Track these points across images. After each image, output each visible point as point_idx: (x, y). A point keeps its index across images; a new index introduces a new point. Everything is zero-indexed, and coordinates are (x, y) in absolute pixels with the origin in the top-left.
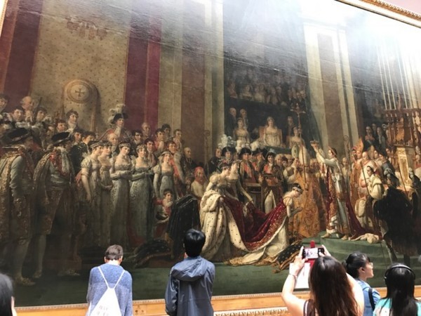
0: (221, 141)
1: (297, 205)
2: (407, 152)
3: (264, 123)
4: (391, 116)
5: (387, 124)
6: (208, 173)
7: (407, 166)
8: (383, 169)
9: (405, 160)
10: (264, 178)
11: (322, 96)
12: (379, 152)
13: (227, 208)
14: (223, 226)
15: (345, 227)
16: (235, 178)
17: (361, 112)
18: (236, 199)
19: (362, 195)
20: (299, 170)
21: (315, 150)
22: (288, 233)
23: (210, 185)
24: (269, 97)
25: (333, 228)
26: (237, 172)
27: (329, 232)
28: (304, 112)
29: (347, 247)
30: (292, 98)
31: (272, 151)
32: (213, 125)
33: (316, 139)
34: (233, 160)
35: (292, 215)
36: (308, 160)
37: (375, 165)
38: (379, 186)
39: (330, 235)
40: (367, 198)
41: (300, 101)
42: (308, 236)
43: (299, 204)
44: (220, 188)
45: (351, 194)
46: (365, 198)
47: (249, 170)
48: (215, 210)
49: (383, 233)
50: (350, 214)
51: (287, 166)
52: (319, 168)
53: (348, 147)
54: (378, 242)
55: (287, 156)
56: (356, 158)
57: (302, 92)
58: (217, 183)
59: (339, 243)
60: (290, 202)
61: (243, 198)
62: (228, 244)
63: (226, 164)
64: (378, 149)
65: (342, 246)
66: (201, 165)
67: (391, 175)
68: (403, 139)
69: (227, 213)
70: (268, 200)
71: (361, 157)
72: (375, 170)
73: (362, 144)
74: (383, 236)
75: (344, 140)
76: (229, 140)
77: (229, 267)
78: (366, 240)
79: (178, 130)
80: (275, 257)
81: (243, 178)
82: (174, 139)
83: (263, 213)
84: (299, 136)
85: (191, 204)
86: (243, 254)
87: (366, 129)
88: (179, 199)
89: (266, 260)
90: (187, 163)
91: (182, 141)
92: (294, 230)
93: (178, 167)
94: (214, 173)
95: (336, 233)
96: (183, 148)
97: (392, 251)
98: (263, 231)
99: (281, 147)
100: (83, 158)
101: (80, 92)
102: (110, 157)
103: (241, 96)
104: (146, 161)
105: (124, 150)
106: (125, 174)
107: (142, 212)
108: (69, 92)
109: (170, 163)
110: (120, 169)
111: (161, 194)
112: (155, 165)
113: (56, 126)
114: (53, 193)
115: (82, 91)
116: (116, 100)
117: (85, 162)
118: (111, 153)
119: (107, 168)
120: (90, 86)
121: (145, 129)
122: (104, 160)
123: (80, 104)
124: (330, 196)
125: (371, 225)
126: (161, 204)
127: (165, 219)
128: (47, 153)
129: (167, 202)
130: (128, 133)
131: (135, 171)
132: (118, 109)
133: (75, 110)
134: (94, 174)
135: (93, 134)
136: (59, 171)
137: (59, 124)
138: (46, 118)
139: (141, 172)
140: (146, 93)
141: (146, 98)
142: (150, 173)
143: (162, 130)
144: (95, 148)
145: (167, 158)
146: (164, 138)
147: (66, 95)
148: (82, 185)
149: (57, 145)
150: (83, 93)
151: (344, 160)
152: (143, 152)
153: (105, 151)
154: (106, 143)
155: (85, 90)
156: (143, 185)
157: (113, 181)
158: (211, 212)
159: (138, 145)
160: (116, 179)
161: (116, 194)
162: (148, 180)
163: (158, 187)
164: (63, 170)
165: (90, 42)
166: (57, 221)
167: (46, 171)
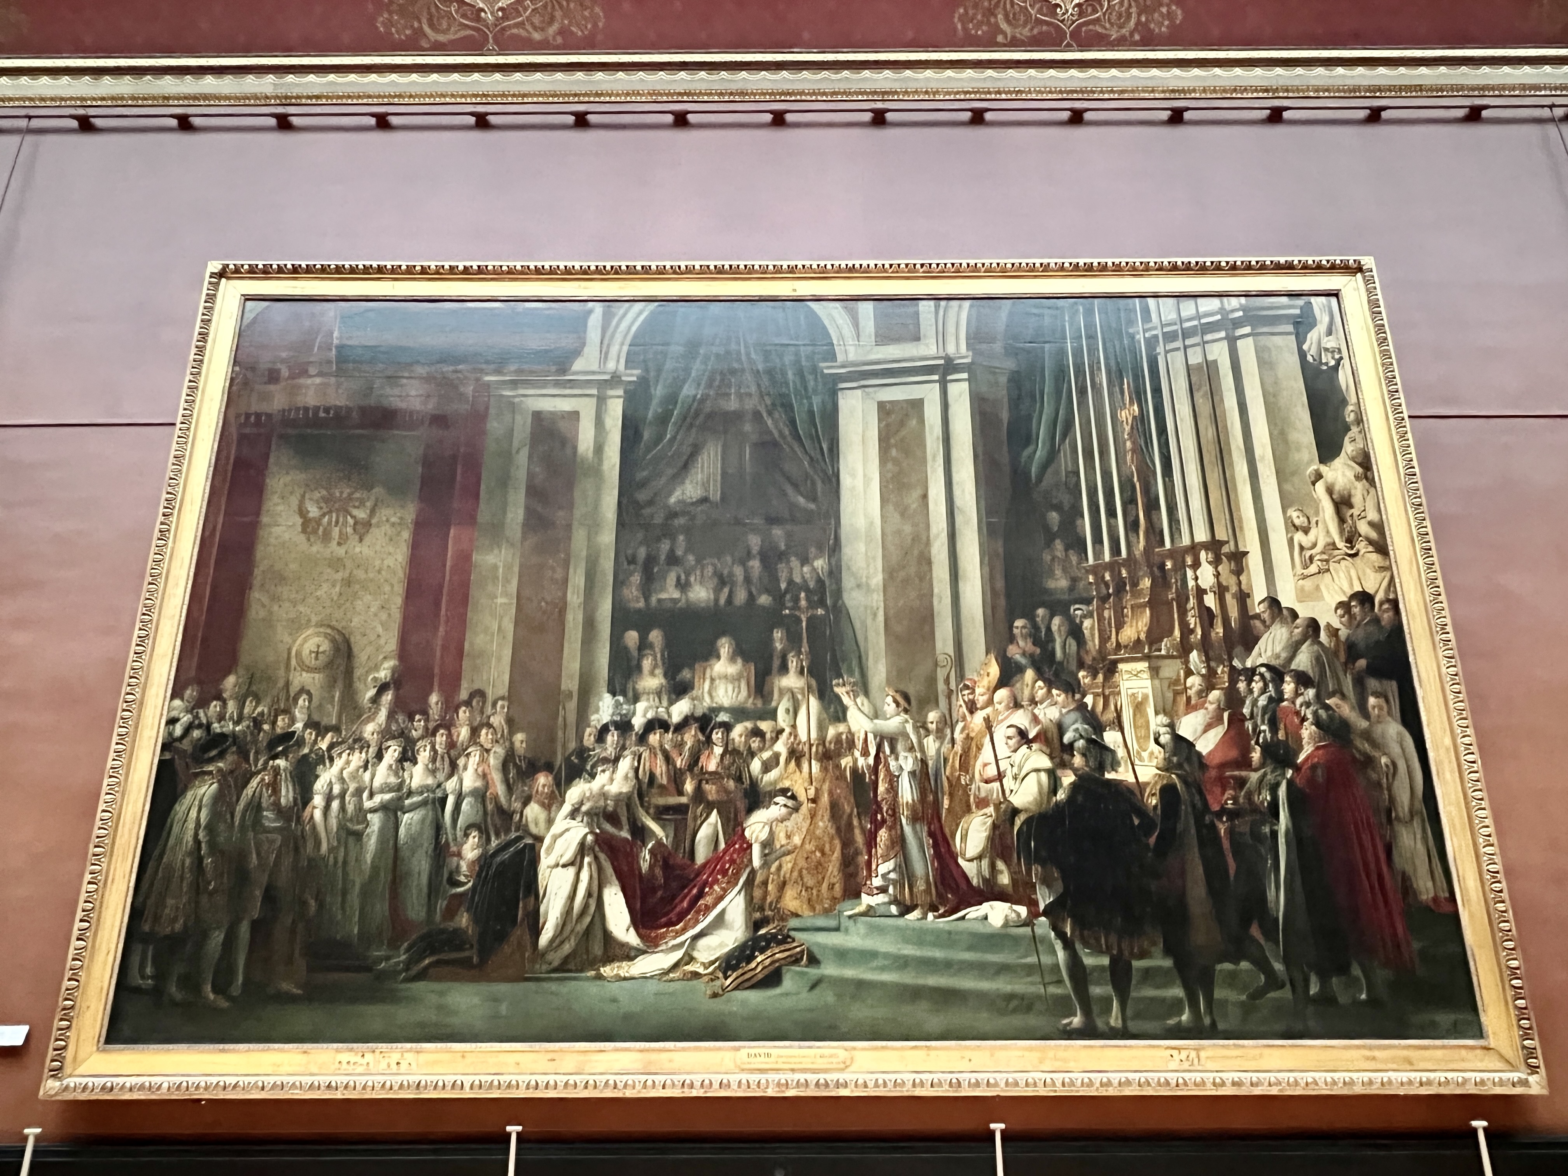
0: (597, 711)
1: (781, 839)
2: (1155, 671)
3: (712, 654)
4: (1107, 577)
5: (1088, 601)
6: (562, 784)
7: (1150, 711)
8: (1061, 728)
9: (1145, 697)
10: (700, 782)
11: (880, 563)
12: (1050, 685)
13: (602, 856)
14: (589, 895)
15: (921, 886)
16: (625, 789)
17: (1000, 584)
18: (625, 834)
19: (982, 803)
20: (795, 755)
21: (846, 700)
22: (751, 905)
23: (567, 808)
24: (726, 590)
25: (883, 890)
26: (631, 774)
27: (866, 900)
28: (820, 611)
29: (920, 937)
30: (791, 582)
31: (723, 717)
32: (581, 676)
33: (851, 673)
34: (624, 748)
35: (766, 864)
36: (822, 728)
37: (1035, 719)
38: (1044, 777)
39: (870, 907)
40: (997, 807)
41: (812, 585)
42: (806, 912)
43: (788, 837)
44: (588, 813)
45: (946, 803)
46: (991, 810)
47: (660, 768)
48: (576, 862)
49: (1044, 899)
50: (938, 855)
51: (761, 749)
52: (851, 744)
53: (947, 681)
54: (1025, 924)
55: (765, 726)
56: (972, 707)
57: (820, 564)
58: (581, 803)
59: (898, 928)
60: (764, 835)
61: (640, 833)
62: (599, 934)
63: (605, 760)
64: (1049, 674)
65: (905, 936)
66: (549, 767)
67: (1090, 741)
68: (1143, 636)
69: (600, 869)
70: (704, 833)
71: (990, 702)
72: (1031, 736)
73: (994, 670)
74: (1042, 907)
75: (936, 664)
76: (618, 705)
77: (598, 983)
78: (986, 918)
79: (503, 698)
80: (712, 963)
81: (645, 786)
82: (492, 719)
83: (689, 862)
84: (801, 672)
85: (521, 852)
86: (633, 954)
87: (1011, 627)
88: (494, 843)
89: (689, 968)
90: (518, 767)
91: (510, 721)
92: (769, 900)
93: (496, 777)
94: (575, 783)
95: (890, 903)
96: (512, 733)
97: (1068, 945)
98: (685, 904)
99: (749, 704)
100: (317, 777)
101: (317, 653)
102: (366, 767)
103: (653, 600)
104: (433, 772)
105: (392, 754)
106: (392, 799)
107: (419, 874)
108: (298, 654)
109: (480, 770)
110: (382, 791)
111: (459, 833)
112: (450, 776)
113: (274, 723)
114: (265, 847)
115: (321, 649)
116: (381, 657)
117: (320, 785)
118: (368, 762)
119: (359, 792)
120: (337, 637)
121: (433, 705)
122: (354, 776)
123: (317, 676)
124: (880, 809)
125: (1004, 879)
126: (459, 855)
127: (464, 884)
128: (259, 772)
129: (471, 850)
130: (401, 718)
131: (410, 794)
132: (384, 674)
133: (307, 688)
134: (335, 804)
135: (336, 729)
136: (277, 805)
137: (280, 718)
138: (259, 709)
139: (422, 793)
140: (442, 629)
141: (439, 642)
142: (439, 794)
143: (468, 703)
144: (340, 755)
145: (474, 759)
146: (471, 720)
147: (293, 662)
148: (314, 827)
149: (275, 757)
150: (324, 652)
151: (933, 716)
152: (427, 753)
153: (357, 759)
154: (360, 743)
155: (325, 646)
156: (423, 821)
157: (369, 816)
158: (564, 866)
159: (419, 740)
160: (373, 811)
161: (373, 840)
162: (434, 809)
163: (455, 820)
164: (283, 801)
165: (341, 551)
166: (270, 896)
167: (255, 806)
